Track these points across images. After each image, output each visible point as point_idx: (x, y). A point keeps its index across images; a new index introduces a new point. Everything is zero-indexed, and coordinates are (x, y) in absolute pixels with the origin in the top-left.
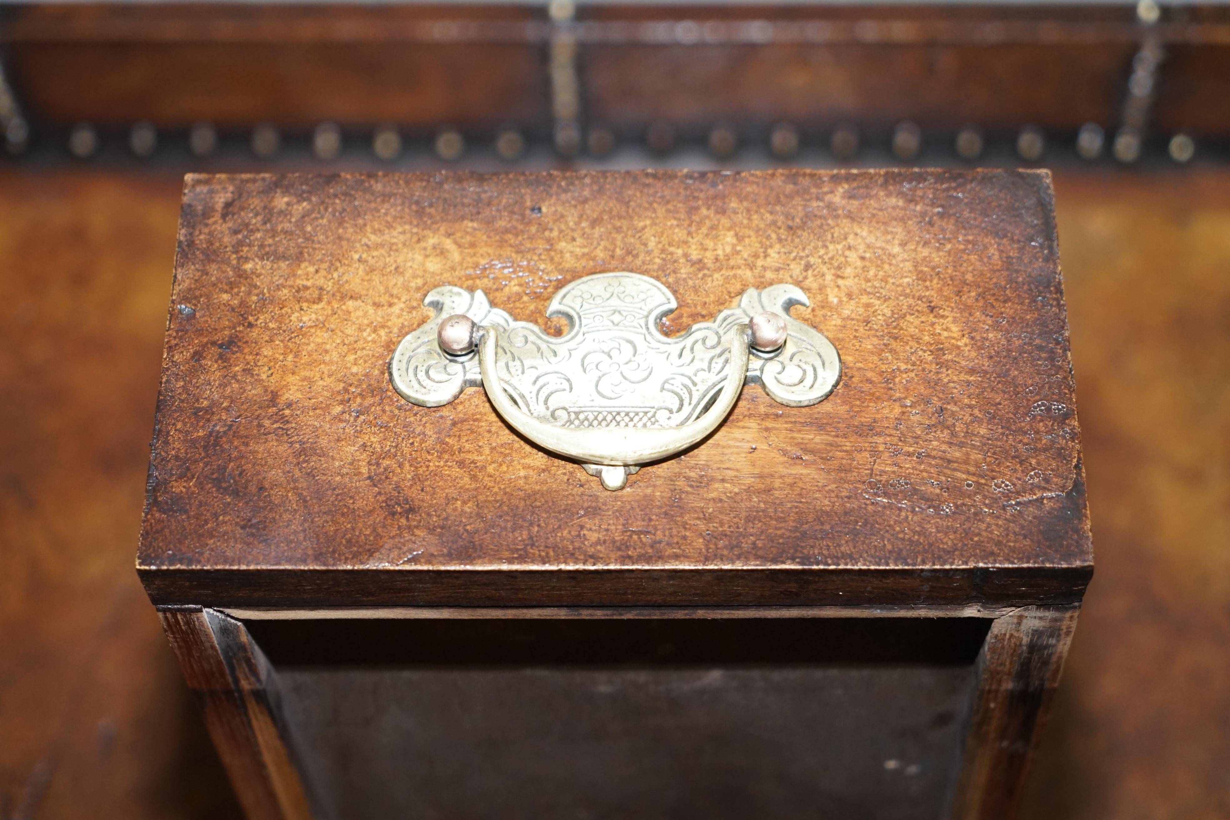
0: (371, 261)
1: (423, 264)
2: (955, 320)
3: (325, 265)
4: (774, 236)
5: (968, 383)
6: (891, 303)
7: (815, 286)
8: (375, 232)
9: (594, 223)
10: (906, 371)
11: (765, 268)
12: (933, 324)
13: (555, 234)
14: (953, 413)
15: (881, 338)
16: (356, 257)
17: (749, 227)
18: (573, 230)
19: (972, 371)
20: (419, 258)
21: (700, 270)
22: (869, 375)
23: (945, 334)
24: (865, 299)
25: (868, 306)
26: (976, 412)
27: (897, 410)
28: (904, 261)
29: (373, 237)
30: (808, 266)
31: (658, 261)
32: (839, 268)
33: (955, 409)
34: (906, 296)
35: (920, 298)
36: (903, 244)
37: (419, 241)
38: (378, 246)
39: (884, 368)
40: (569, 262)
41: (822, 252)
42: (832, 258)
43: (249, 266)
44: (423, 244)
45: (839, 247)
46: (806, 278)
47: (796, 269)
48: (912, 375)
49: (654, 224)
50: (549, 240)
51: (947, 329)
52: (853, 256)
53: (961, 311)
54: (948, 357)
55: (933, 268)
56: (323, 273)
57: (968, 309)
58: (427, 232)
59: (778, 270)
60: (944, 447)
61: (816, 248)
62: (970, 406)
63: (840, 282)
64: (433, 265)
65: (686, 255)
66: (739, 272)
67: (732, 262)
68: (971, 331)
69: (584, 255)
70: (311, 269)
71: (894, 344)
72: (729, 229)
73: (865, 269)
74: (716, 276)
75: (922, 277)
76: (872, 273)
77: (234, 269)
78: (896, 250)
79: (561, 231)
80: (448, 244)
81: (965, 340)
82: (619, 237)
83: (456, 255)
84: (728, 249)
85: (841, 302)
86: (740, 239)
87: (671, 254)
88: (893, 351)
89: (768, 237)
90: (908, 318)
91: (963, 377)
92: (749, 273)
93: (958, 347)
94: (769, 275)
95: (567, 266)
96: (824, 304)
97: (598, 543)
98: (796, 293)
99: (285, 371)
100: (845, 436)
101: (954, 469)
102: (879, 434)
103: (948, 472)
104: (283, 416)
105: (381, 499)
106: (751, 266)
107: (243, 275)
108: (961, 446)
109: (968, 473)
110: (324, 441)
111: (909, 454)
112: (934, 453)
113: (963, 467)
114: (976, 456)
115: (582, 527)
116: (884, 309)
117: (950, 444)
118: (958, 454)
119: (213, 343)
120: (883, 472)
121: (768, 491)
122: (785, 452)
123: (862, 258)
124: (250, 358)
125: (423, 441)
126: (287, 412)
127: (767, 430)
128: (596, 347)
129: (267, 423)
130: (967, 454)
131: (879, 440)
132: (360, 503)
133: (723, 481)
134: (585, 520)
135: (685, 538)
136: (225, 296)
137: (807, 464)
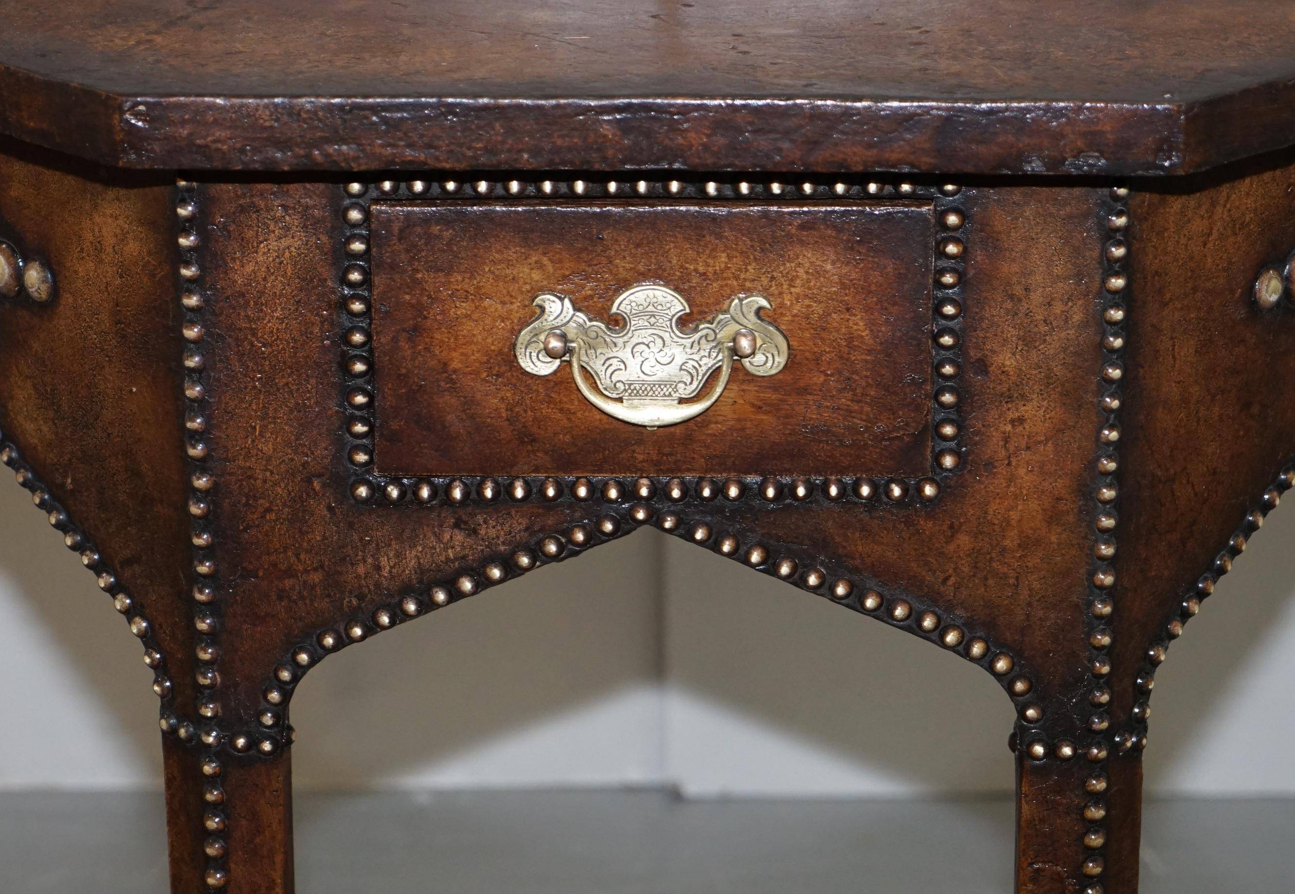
0: (497, 272)
1: (530, 274)
2: (862, 319)
3: (468, 275)
4: (752, 257)
5: (866, 361)
6: (824, 305)
7: (776, 292)
8: (498, 252)
9: (638, 246)
10: (829, 353)
11: (745, 280)
12: (848, 320)
13: (613, 253)
14: (856, 381)
15: (815, 330)
16: (487, 269)
17: (736, 250)
18: (625, 251)
19: (869, 352)
20: (527, 270)
21: (704, 280)
22: (807, 354)
23: (855, 327)
24: (807, 302)
25: (809, 306)
26: (870, 380)
27: (822, 379)
28: (834, 275)
29: (497, 256)
30: (773, 278)
31: (678, 273)
32: (792, 280)
33: (857, 378)
34: (833, 300)
35: (841, 302)
36: (833, 263)
37: (526, 259)
38: (500, 262)
39: (816, 349)
40: (623, 274)
41: (782, 268)
42: (788, 273)
43: (419, 276)
44: (529, 261)
45: (793, 265)
46: (771, 286)
47: (765, 281)
48: (833, 355)
49: (676, 247)
50: (609, 258)
51: (857, 324)
52: (801, 271)
53: (866, 311)
54: (856, 343)
55: (851, 281)
56: (467, 281)
57: (870, 310)
58: (531, 252)
59: (753, 280)
60: (849, 403)
61: (778, 266)
62: (866, 377)
63: (793, 290)
64: (536, 275)
65: (696, 270)
66: (729, 282)
67: (725, 275)
68: (871, 324)
69: (631, 269)
70: (460, 278)
71: (824, 335)
72: (723, 251)
73: (809, 280)
74: (715, 285)
75: (843, 286)
76: (812, 284)
77: (410, 277)
78: (829, 267)
79: (616, 251)
80: (545, 261)
81: (867, 332)
82: (653, 255)
83: (550, 268)
84: (723, 266)
85: (792, 304)
86: (729, 257)
87: (687, 269)
88: (822, 339)
89: (748, 258)
90: (834, 316)
91: (864, 357)
92: (735, 283)
93: (863, 337)
94: (748, 284)
95: (621, 276)
96: (782, 305)
97: (643, 461)
98: (764, 303)
99: (450, 349)
100: (790, 395)
101: (853, 417)
102: (810, 394)
103: (850, 419)
104: (452, 379)
105: (515, 433)
106: (737, 278)
107: (416, 282)
108: (859, 402)
109: (862, 420)
110: (478, 396)
111: (827, 407)
112: (842, 407)
113: (859, 416)
114: (867, 409)
115: (634, 451)
116: (818, 309)
117: (852, 401)
118: (856, 408)
119: (404, 330)
120: (811, 419)
121: (743, 429)
122: (753, 405)
123: (807, 273)
124: (427, 340)
125: (537, 396)
126: (454, 376)
127: (743, 390)
128: (640, 340)
129: (442, 384)
130: (862, 407)
131: (810, 397)
132: (503, 436)
133: (716, 423)
134: (635, 447)
135: (693, 458)
136: (407, 297)
137: (767, 413)
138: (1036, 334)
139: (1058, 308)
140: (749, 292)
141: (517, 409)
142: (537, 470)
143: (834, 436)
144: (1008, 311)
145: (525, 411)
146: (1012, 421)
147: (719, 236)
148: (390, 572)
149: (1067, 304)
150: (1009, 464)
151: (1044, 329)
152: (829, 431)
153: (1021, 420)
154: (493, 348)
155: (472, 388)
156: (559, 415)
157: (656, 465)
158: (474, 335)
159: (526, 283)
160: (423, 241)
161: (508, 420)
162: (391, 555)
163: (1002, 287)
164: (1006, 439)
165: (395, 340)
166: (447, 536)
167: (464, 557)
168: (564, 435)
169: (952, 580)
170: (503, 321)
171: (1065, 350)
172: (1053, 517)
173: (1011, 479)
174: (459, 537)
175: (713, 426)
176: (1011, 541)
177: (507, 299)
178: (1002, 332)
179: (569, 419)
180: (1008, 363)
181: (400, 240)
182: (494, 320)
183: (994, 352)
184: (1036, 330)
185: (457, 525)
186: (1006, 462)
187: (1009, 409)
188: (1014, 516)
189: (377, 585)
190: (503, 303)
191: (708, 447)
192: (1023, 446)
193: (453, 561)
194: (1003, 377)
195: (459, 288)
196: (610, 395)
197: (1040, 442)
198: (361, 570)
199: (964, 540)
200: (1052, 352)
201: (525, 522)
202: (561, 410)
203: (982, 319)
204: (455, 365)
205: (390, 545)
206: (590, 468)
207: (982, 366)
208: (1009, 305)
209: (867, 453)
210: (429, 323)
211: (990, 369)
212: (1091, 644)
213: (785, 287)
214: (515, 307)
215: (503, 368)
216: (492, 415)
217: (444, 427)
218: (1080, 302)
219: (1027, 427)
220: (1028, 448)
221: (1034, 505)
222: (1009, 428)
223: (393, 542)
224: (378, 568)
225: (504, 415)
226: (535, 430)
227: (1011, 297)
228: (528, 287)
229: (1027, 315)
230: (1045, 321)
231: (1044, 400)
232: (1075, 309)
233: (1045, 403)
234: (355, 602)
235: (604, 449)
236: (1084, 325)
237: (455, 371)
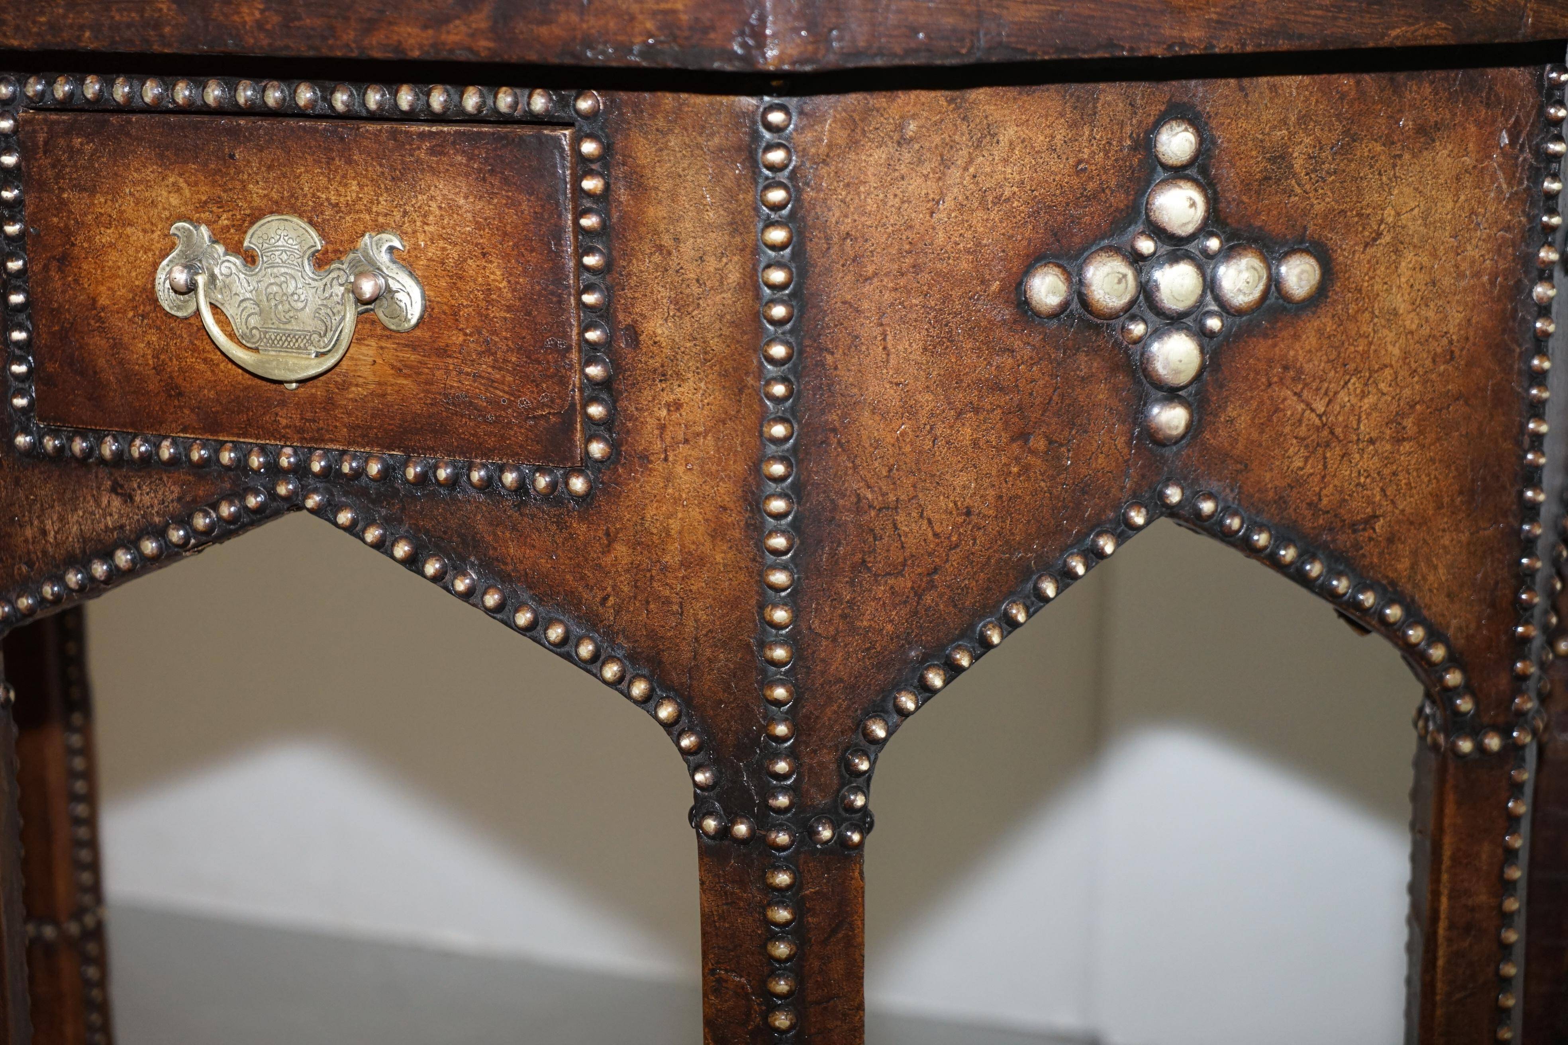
0: (137, 195)
1: (168, 198)
2: (498, 266)
3: (110, 197)
4: (382, 186)
5: (505, 319)
6: (458, 248)
7: (410, 230)
8: (137, 170)
9: (270, 168)
10: (467, 306)
11: (378, 214)
12: (484, 268)
13: (246, 177)
14: (496, 343)
15: (451, 277)
16: (127, 191)
17: (366, 177)
18: (257, 174)
19: (509, 309)
20: (165, 194)
21: (337, 213)
22: (445, 307)
23: (492, 277)
24: (441, 243)
25: (444, 249)
26: (510, 343)
27: (461, 338)
28: (467, 211)
29: (135, 175)
30: (405, 213)
31: (310, 203)
32: (425, 216)
33: (497, 339)
34: (468, 242)
35: (477, 245)
36: (466, 197)
37: (163, 179)
38: (140, 182)
39: (453, 302)
40: (257, 202)
41: (414, 201)
42: (420, 207)
43: (65, 196)
44: (166, 182)
45: (425, 197)
46: (404, 223)
47: (398, 215)
48: (471, 309)
49: (307, 171)
50: (242, 181)
51: (493, 273)
52: (434, 205)
53: (503, 258)
54: (494, 297)
55: (486, 219)
56: (109, 203)
57: (506, 257)
58: (168, 172)
59: (386, 215)
60: (490, 370)
61: (409, 198)
62: (506, 338)
63: (426, 228)
64: (174, 200)
65: (328, 199)
66: (362, 216)
67: (357, 207)
68: (509, 273)
69: (265, 196)
70: (102, 200)
71: (460, 284)
72: (354, 178)
73: (442, 217)
74: (348, 218)
75: (479, 227)
76: (445, 222)
77: (57, 198)
78: (462, 202)
79: (249, 175)
80: (183, 185)
81: (505, 283)
82: (285, 181)
83: (187, 192)
84: (354, 195)
85: (426, 245)
86: (361, 186)
87: (319, 198)
88: (458, 289)
89: (379, 188)
90: (470, 262)
91: (503, 314)
92: (368, 217)
93: (500, 289)
94: (381, 219)
95: (255, 204)
96: (416, 247)
97: (286, 427)
98: (397, 243)
99: (98, 282)
100: (429, 356)
101: (496, 388)
102: (450, 356)
103: (491, 389)
104: (101, 318)
105: (163, 384)
106: (369, 211)
107: (63, 203)
108: (500, 369)
109: (504, 391)
110: (126, 339)
111: (468, 374)
112: (483, 374)
113: (501, 387)
114: (509, 378)
115: (277, 414)
116: (454, 253)
117: (493, 367)
118: (498, 376)
119: (54, 258)
120: (452, 387)
121: (384, 395)
122: (393, 367)
123: (440, 208)
124: (76, 270)
125: (182, 342)
126: (102, 314)
127: (382, 348)
128: (272, 281)
129: (92, 322)
130: (504, 376)
131: (450, 361)
132: (151, 387)
133: (357, 385)
134: (278, 409)
135: (336, 427)
136: (55, 220)
137: (406, 376)
138: (688, 296)
139: (712, 264)
140: (381, 229)
141: (162, 357)
142: (184, 430)
143: (476, 409)
144: (657, 267)
145: (171, 360)
146: (668, 405)
147: (349, 162)
148: (55, 538)
149: (720, 261)
150: (666, 459)
151: (695, 290)
152: (471, 403)
153: (677, 406)
154: (137, 283)
155: (120, 329)
156: (202, 367)
157: (299, 432)
158: (119, 268)
159: (164, 209)
160: (66, 155)
161: (154, 368)
162: (55, 518)
163: (649, 236)
164: (663, 428)
165: (46, 268)
166: (105, 501)
167: (122, 527)
168: (209, 391)
169: (611, 601)
170: (145, 253)
171: (721, 317)
172: (717, 533)
173: (669, 479)
174: (116, 502)
175: (353, 389)
176: (672, 558)
177: (148, 226)
178: (652, 293)
179: (213, 371)
180: (659, 331)
181: (45, 153)
182: (137, 252)
183: (644, 317)
184: (688, 291)
185: (114, 490)
186: (663, 456)
187: (663, 390)
188: (675, 525)
189: (45, 552)
190: (145, 231)
191: (349, 414)
192: (681, 437)
193: (112, 531)
194: (655, 349)
195: (103, 211)
196: (248, 345)
197: (698, 434)
198: (29, 532)
199: (621, 550)
200: (707, 319)
201: (176, 490)
202: (205, 360)
203: (629, 275)
204: (103, 301)
205: (53, 507)
206: (236, 431)
207: (633, 334)
208: (657, 258)
209: (512, 433)
210: (76, 250)
211: (641, 338)
212: (764, 695)
213: (418, 224)
214: (155, 236)
215: (148, 308)
216: (140, 362)
217: (95, 373)
218: (736, 258)
219: (684, 414)
220: (686, 441)
221: (695, 513)
222: (664, 413)
223: (56, 503)
224: (44, 533)
225: (151, 362)
226: (180, 381)
227: (660, 248)
228: (167, 213)
229: (677, 272)
230: (698, 281)
231: (701, 380)
232: (730, 267)
233: (702, 385)
234: (24, 568)
235: (248, 409)
236: (741, 287)
237: (103, 309)
